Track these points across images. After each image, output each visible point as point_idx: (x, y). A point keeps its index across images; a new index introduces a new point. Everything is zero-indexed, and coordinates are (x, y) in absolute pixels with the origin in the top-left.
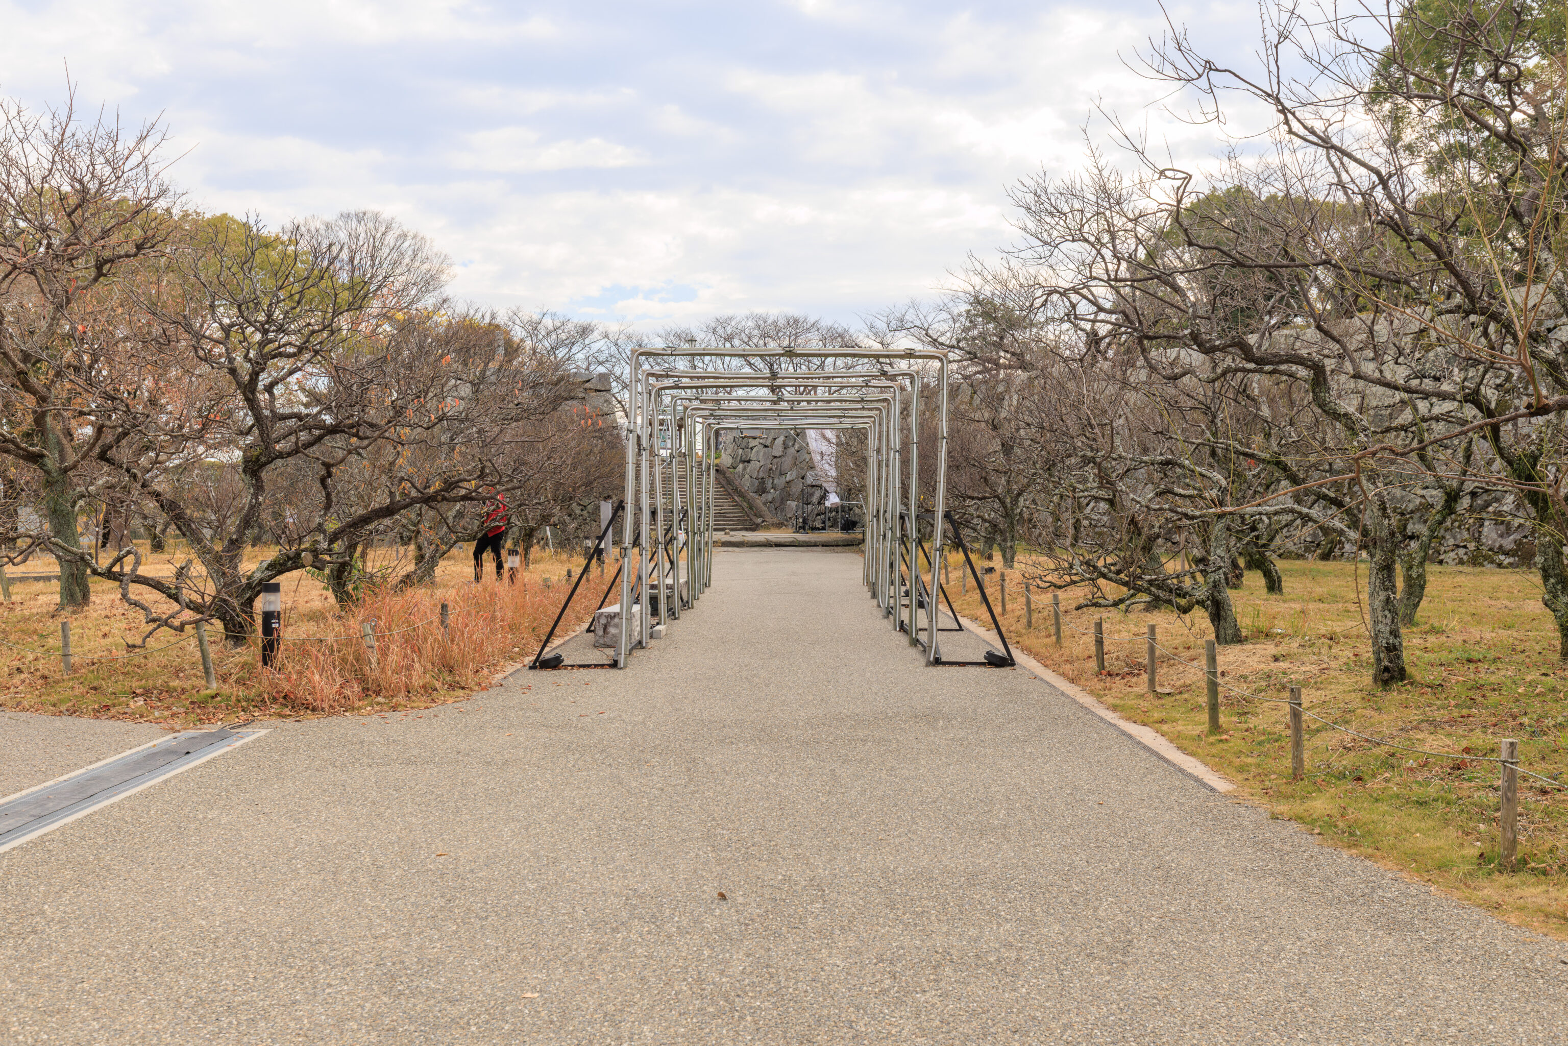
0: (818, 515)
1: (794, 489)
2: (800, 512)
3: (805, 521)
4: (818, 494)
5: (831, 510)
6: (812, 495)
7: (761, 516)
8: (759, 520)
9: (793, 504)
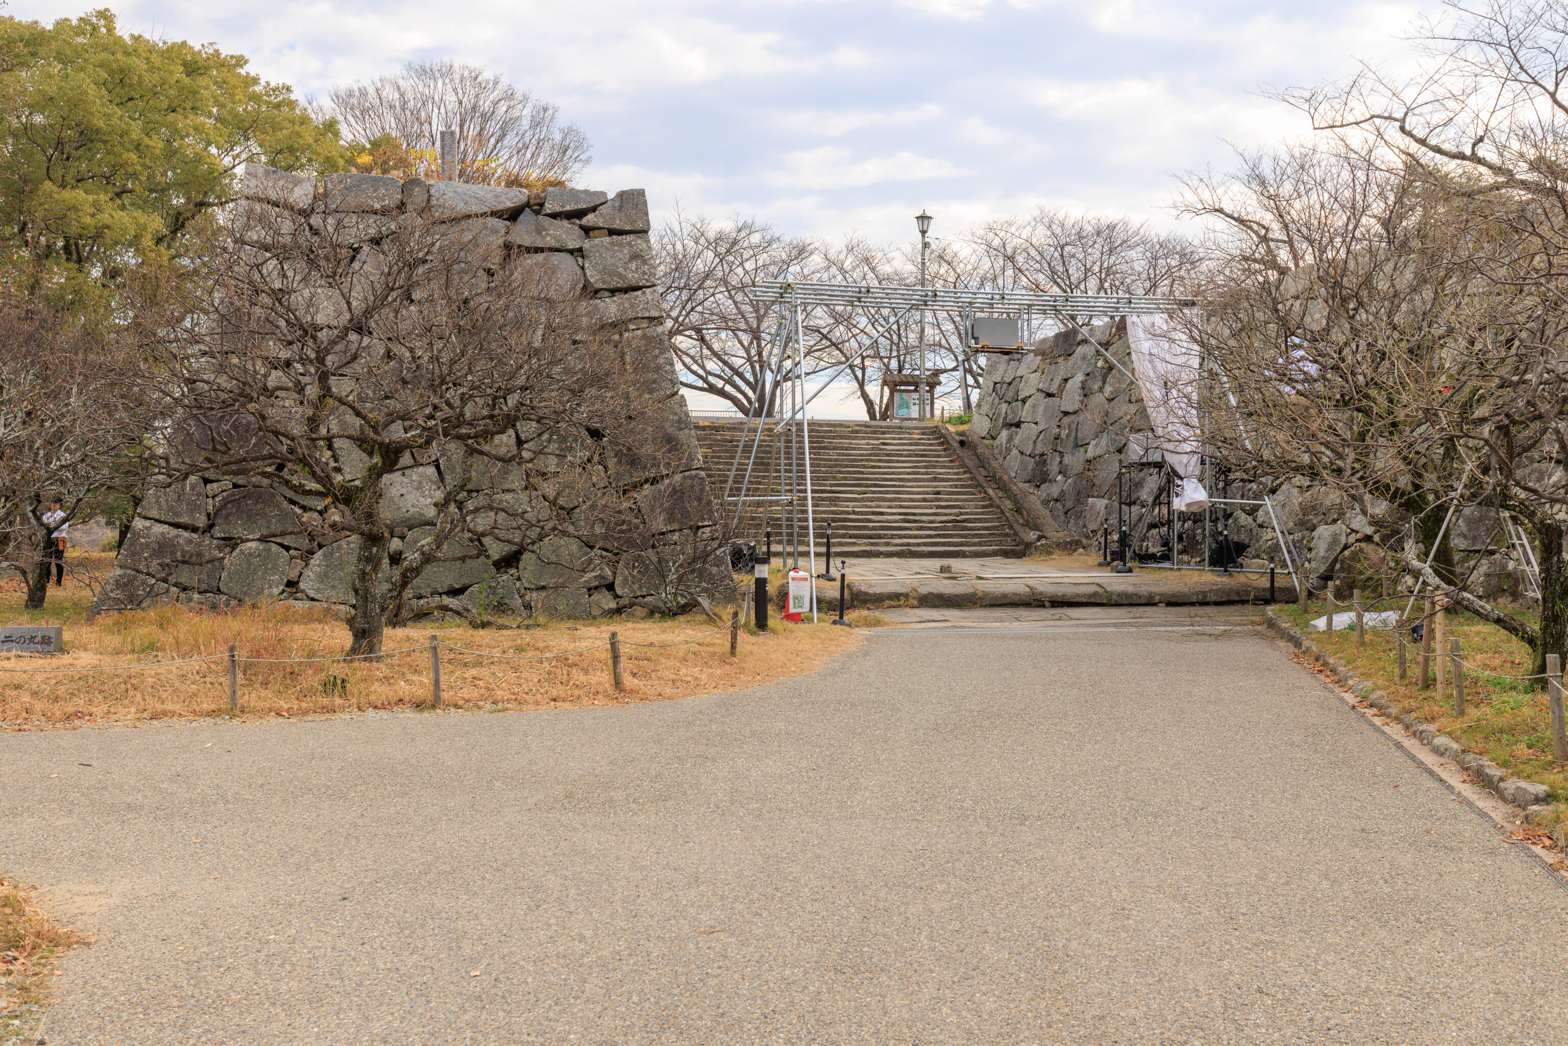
0: (1152, 526)
1: (1102, 475)
2: (1113, 520)
3: (1124, 539)
4: (1152, 482)
5: (1183, 517)
6: (1139, 485)
7: (1036, 528)
8: (1032, 535)
9: (1100, 504)
